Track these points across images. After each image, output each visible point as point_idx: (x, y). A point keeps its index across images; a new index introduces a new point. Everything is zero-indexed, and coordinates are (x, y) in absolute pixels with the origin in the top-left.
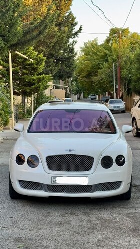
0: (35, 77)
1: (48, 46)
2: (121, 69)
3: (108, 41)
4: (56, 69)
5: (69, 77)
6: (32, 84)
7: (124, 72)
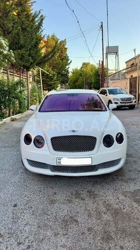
0: (52, 82)
1: (57, 69)
2: (87, 79)
3: (82, 68)
4: (61, 79)
5: (67, 83)
6: (51, 85)
7: (89, 80)
